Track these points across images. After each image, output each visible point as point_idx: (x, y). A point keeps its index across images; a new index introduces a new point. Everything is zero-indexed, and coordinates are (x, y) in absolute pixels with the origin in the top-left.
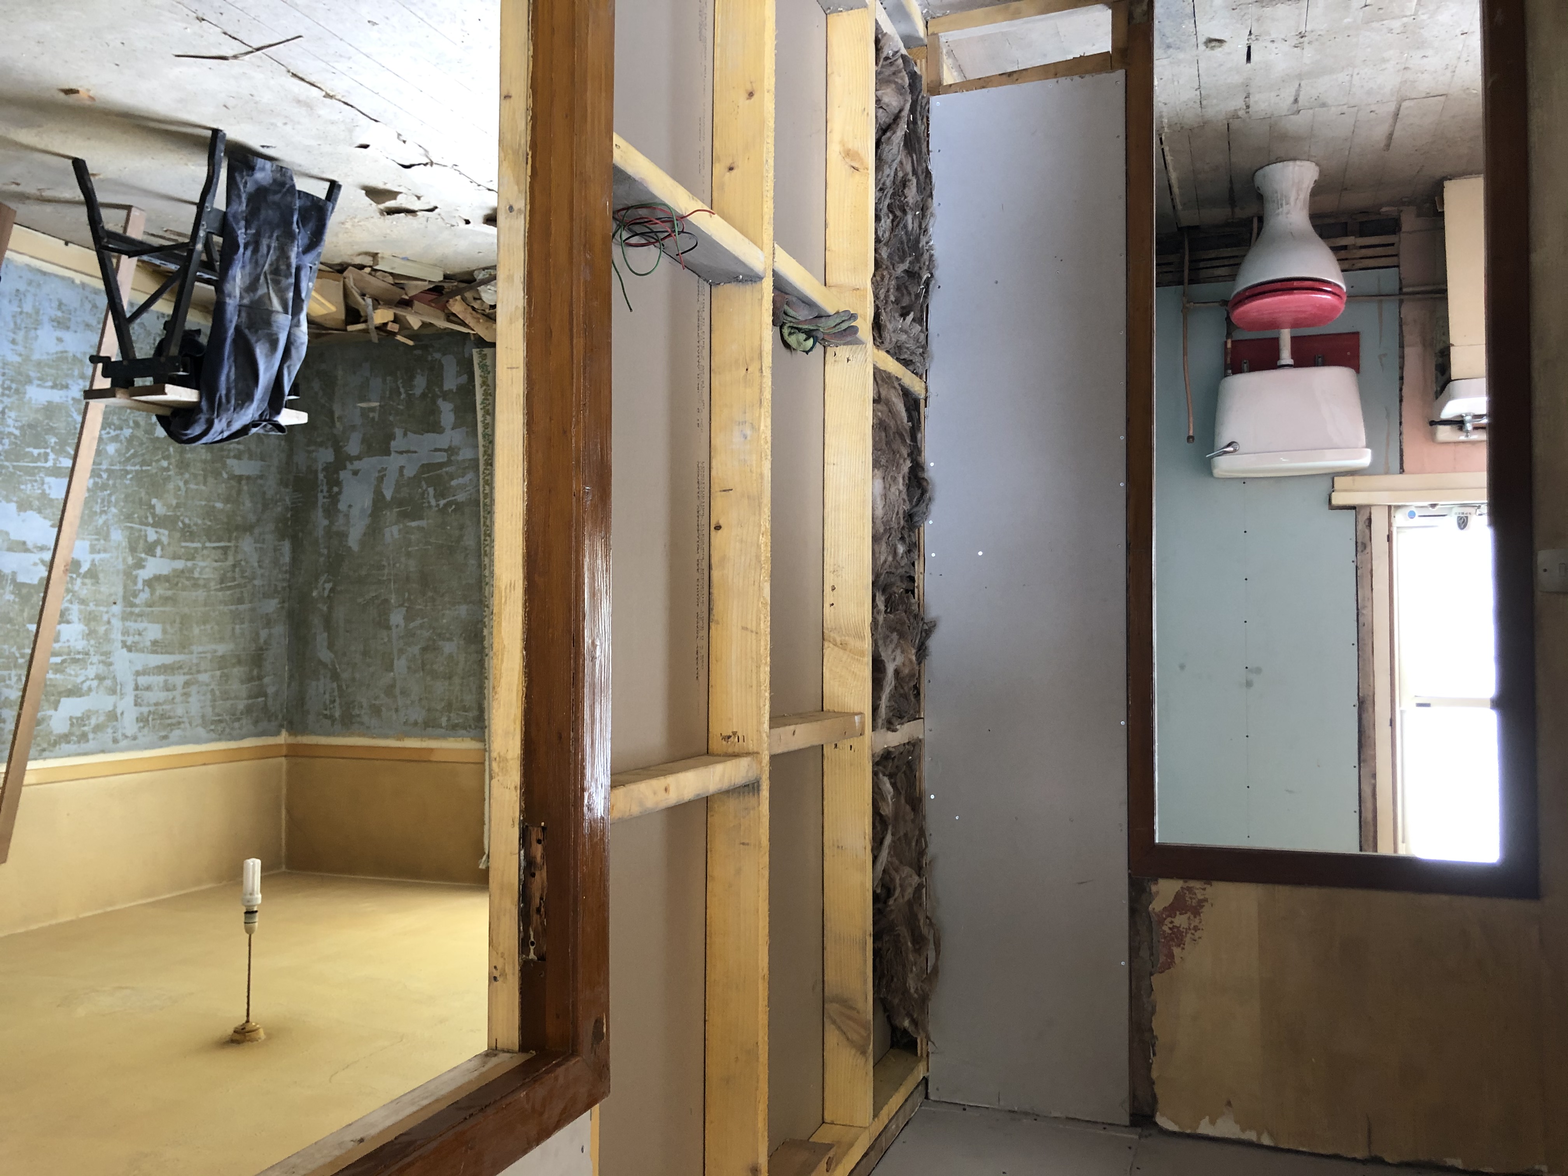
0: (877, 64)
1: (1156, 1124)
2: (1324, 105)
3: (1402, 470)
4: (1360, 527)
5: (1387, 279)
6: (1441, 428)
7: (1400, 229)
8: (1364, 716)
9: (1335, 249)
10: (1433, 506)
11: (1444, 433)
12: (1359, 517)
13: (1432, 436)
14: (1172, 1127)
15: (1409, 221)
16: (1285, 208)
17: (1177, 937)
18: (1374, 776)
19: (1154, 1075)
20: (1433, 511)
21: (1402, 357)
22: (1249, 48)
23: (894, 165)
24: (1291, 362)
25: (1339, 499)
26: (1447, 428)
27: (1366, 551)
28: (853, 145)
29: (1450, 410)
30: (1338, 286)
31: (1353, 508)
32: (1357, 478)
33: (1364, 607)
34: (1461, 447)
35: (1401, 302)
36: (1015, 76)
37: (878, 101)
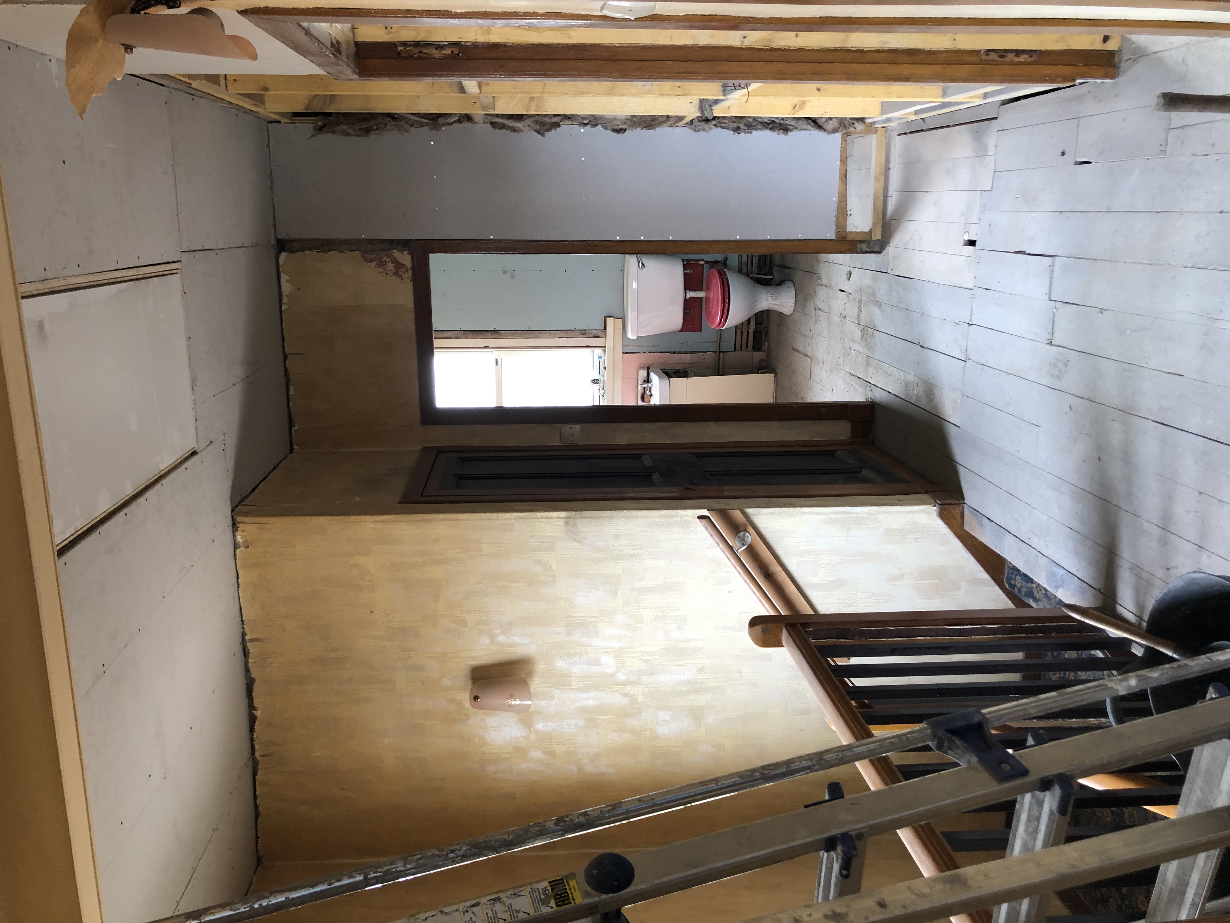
0: (851, 118)
1: (281, 252)
2: (816, 322)
3: (624, 353)
4: (594, 332)
5: (728, 344)
6: (646, 372)
7: (754, 351)
8: (489, 334)
9: (749, 321)
10: (605, 368)
11: (643, 374)
12: (600, 332)
13: (642, 368)
14: (281, 261)
15: (758, 356)
16: (770, 299)
17: (382, 264)
18: (456, 338)
19: (307, 252)
20: (602, 368)
21: (686, 353)
22: (844, 291)
23: (796, 125)
24: (688, 297)
25: (610, 321)
26: (646, 375)
27: (580, 335)
28: (808, 106)
29: (654, 377)
30: (724, 325)
31: (605, 328)
32: (621, 331)
33: (550, 334)
34: (635, 381)
35: (715, 352)
36: (844, 178)
37: (831, 119)
